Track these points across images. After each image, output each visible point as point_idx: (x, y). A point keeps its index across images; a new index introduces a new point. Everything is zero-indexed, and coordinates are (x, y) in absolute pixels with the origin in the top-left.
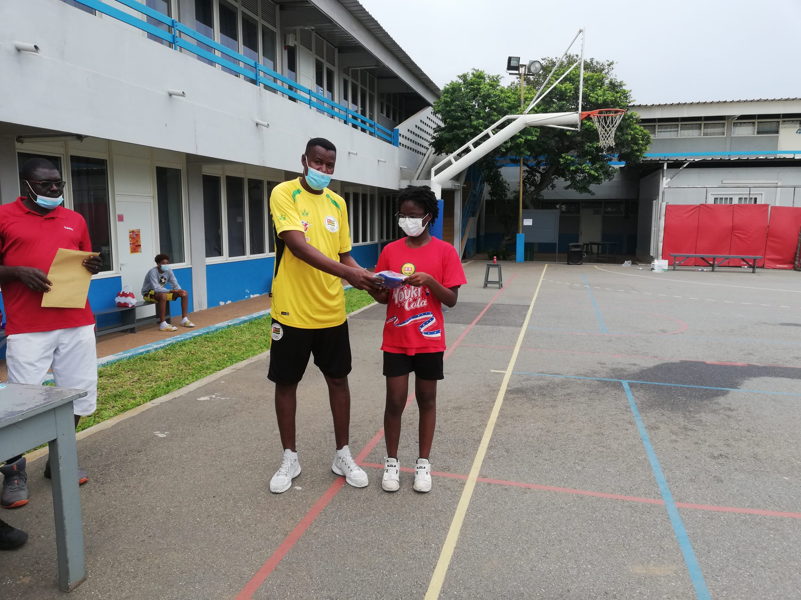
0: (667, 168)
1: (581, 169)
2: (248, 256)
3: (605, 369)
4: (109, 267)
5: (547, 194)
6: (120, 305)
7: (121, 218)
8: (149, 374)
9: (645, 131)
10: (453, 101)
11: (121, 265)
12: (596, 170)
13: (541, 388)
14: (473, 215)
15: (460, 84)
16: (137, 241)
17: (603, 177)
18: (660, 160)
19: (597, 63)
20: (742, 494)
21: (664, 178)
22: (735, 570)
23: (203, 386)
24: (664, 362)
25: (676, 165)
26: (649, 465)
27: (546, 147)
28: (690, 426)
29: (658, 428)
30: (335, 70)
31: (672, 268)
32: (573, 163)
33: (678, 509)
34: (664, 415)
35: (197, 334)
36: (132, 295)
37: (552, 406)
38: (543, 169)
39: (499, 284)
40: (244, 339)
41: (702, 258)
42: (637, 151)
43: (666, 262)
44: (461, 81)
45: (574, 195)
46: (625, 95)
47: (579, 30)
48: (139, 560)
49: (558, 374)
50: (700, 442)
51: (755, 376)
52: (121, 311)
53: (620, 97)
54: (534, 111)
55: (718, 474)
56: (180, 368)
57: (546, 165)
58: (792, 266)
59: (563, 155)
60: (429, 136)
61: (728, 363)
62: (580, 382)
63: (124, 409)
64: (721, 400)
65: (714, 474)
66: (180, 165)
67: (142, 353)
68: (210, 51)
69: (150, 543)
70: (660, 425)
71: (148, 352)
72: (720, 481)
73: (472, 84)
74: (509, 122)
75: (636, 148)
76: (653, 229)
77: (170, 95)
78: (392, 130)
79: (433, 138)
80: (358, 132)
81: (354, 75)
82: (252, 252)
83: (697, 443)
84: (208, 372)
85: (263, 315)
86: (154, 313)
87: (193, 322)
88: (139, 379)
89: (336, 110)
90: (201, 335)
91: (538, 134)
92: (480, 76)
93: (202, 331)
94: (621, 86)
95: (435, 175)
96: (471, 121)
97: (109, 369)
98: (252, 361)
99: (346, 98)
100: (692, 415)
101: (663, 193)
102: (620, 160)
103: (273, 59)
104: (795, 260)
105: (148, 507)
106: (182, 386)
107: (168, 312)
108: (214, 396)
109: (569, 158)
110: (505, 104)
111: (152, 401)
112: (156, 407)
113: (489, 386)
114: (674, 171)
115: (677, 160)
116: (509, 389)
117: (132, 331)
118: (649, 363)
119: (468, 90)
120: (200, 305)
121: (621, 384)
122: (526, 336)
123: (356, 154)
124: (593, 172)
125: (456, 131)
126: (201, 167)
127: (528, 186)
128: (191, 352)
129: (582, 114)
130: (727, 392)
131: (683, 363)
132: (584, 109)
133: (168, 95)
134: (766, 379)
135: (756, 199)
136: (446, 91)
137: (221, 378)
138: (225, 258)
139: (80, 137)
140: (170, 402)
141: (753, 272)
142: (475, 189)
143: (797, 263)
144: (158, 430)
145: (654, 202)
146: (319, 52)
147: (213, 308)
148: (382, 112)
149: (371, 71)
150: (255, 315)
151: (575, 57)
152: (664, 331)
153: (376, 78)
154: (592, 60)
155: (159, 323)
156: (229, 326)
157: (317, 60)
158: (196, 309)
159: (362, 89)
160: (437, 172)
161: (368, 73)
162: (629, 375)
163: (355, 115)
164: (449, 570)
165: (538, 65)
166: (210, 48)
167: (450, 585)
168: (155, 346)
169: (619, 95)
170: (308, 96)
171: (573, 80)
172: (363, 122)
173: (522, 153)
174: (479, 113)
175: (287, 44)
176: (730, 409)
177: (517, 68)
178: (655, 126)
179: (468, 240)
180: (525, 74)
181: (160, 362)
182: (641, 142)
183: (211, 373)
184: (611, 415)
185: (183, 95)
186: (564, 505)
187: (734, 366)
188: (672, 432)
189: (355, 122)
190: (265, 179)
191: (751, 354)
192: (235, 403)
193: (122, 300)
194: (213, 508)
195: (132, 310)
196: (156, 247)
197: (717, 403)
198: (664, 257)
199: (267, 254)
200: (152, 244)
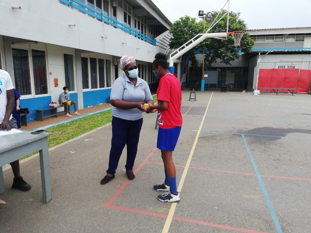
0: (260, 54)
1: (227, 55)
2: (99, 89)
3: (235, 130)
4: (46, 93)
5: (213, 65)
6: (51, 107)
7: (51, 74)
8: (65, 132)
9: (252, 40)
10: (177, 28)
11: (51, 91)
12: (233, 55)
13: (211, 136)
14: (185, 73)
15: (180, 21)
16: (57, 83)
17: (235, 58)
18: (257, 51)
19: (234, 13)
20: (284, 172)
21: (259, 59)
22: (281, 197)
23: (86, 136)
24: (257, 127)
25: (264, 53)
26: (251, 163)
27: (213, 46)
28: (267, 149)
29: (255, 150)
30: (131, 16)
31: (261, 93)
32: (224, 53)
33: (262, 177)
34: (257, 146)
35: (82, 117)
36: (55, 103)
37: (215, 143)
38: (212, 55)
39: (195, 99)
40: (99, 119)
41: (273, 90)
42: (249, 48)
43: (259, 91)
44: (180, 20)
45: (224, 65)
46: (244, 26)
49: (218, 132)
50: (270, 155)
51: (291, 132)
52: (52, 109)
53: (242, 27)
54: (209, 32)
56: (76, 130)
57: (213, 53)
58: (307, 93)
59: (220, 50)
61: (282, 128)
62: (226, 135)
63: (58, 144)
64: (278, 141)
65: (275, 166)
66: (73, 53)
67: (61, 124)
68: (84, 8)
69: (73, 188)
70: (255, 149)
71: (64, 124)
72: (277, 168)
73: (185, 21)
74: (199, 37)
75: (248, 46)
76: (254, 78)
77: (70, 26)
78: (154, 40)
79: (169, 42)
80: (140, 40)
81: (139, 18)
82: (100, 87)
83: (269, 155)
84: (87, 131)
85: (106, 111)
86: (64, 110)
87: (79, 113)
88: (61, 133)
89: (132, 31)
90: (83, 118)
91: (210, 41)
92: (188, 18)
93: (83, 116)
94: (243, 22)
95: (171, 57)
96: (184, 36)
98: (103, 127)
99: (135, 27)
100: (268, 146)
101: (258, 64)
102: (242, 52)
103: (108, 12)
104: (309, 90)
105: (71, 176)
106: (78, 136)
107: (69, 110)
108: (90, 139)
109: (222, 51)
110: (198, 29)
111: (68, 141)
112: (70, 143)
113: (192, 136)
114: (263, 56)
115: (264, 51)
116: (200, 137)
117: (56, 117)
118: (252, 128)
119: (183, 24)
120: (81, 107)
121: (241, 135)
122: (205, 118)
123: (140, 49)
124: (231, 56)
125: (178, 40)
126: (80, 54)
127: (206, 62)
128: (80, 124)
129: (228, 33)
130: (281, 138)
131: (264, 128)
132: (229, 31)
134: (295, 133)
135: (294, 67)
136: (175, 24)
137: (93, 133)
138: (90, 89)
139: (36, 42)
140: (74, 141)
141: (292, 95)
142: (185, 63)
143: (309, 91)
144: (71, 151)
145: (255, 68)
146: (125, 9)
147: (85, 108)
148: (149, 32)
149: (145, 16)
150: (103, 111)
151: (225, 11)
152: (257, 116)
153: (147, 19)
154: (232, 12)
155: (66, 114)
156: (93, 115)
157: (124, 12)
158: (79, 109)
159: (142, 23)
161: (144, 17)
162: (244, 132)
163: (139, 33)
165: (211, 14)
166: (84, 7)
168: (66, 122)
169: (242, 26)
170: (121, 26)
171: (224, 20)
172: (142, 36)
173: (204, 49)
174: (187, 33)
175: (113, 6)
176: (281, 144)
177: (202, 15)
178: (256, 38)
179: (183, 83)
180: (205, 18)
181: (69, 128)
182: (250, 44)
183: (88, 131)
184: (238, 146)
185: (75, 26)
186: (220, 176)
187: (284, 129)
188: (260, 152)
189: (139, 36)
190: (105, 59)
191: (290, 125)
192: (98, 142)
193: (52, 105)
194: (94, 176)
195: (56, 109)
196: (64, 85)
197: (277, 142)
198: (258, 89)
199: (106, 88)
200: (62, 83)
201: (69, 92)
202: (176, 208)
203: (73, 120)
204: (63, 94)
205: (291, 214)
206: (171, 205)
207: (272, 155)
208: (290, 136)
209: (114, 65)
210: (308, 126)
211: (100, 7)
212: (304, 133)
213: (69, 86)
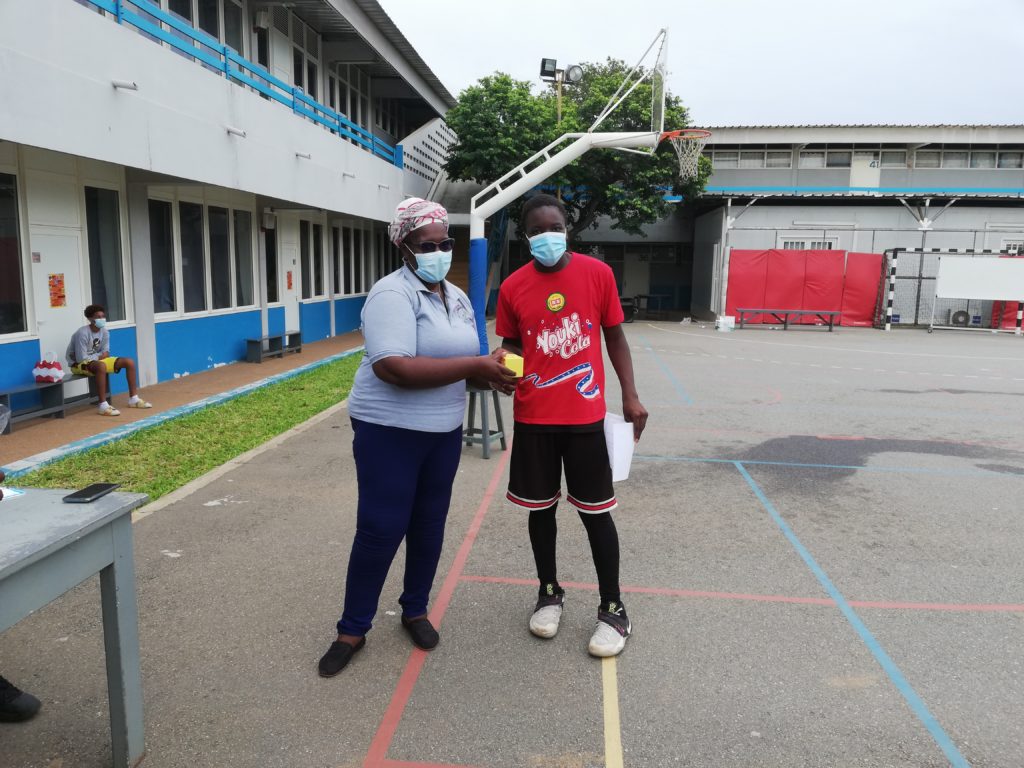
0: (732, 204)
1: (631, 205)
2: (210, 312)
3: (709, 449)
4: (20, 326)
5: (588, 234)
6: (40, 379)
7: (37, 257)
10: (474, 112)
11: (39, 323)
12: (650, 206)
14: (496, 260)
15: (481, 91)
16: (60, 290)
17: (657, 215)
18: (723, 195)
20: (916, 588)
21: (729, 218)
22: (940, 674)
23: (205, 487)
24: (771, 438)
25: (741, 201)
26: (802, 560)
28: (830, 512)
29: (795, 516)
30: (318, 63)
31: (739, 326)
32: (622, 196)
33: (854, 608)
35: (168, 417)
36: (57, 365)
37: (663, 495)
38: (583, 203)
40: (236, 422)
41: (773, 314)
42: (697, 183)
43: (731, 320)
44: (482, 87)
45: (622, 236)
46: (682, 114)
47: (660, 30)
48: (211, 722)
49: (657, 456)
50: (847, 530)
51: (877, 451)
52: (42, 389)
53: (676, 116)
54: (601, 129)
55: (880, 566)
56: (161, 464)
57: (586, 198)
58: (870, 323)
59: (610, 186)
60: (441, 156)
61: (843, 437)
62: (685, 465)
64: (851, 479)
65: (877, 567)
66: (116, 184)
67: (97, 446)
69: (218, 699)
70: (795, 512)
71: (106, 443)
72: (886, 574)
73: (496, 91)
74: (569, 141)
75: (695, 179)
76: (715, 279)
77: (115, 87)
79: (446, 159)
80: (348, 143)
81: (342, 71)
82: (216, 306)
83: (843, 532)
84: (204, 468)
85: (251, 391)
86: (86, 391)
87: (147, 400)
89: (320, 114)
90: (173, 419)
92: (505, 82)
93: (173, 413)
94: (676, 102)
95: (477, 206)
96: (498, 138)
97: (57, 468)
98: (260, 452)
99: (332, 104)
100: (826, 498)
101: (727, 235)
102: (674, 194)
103: (239, 47)
104: (874, 315)
105: (195, 652)
106: (175, 489)
108: (226, 500)
109: (617, 189)
110: (540, 119)
111: (141, 510)
112: (150, 517)
114: (739, 209)
115: (743, 196)
117: (59, 415)
118: (757, 440)
119: (493, 99)
120: (148, 378)
121: (734, 466)
123: (353, 177)
124: (645, 208)
125: (479, 151)
126: (146, 188)
128: (167, 441)
129: (662, 135)
130: (855, 471)
131: (792, 438)
132: (665, 129)
133: (111, 87)
134: (890, 454)
135: (830, 244)
136: (464, 99)
137: (227, 475)
138: (180, 314)
140: (165, 509)
141: (830, 330)
142: (497, 226)
143: (876, 319)
144: (165, 548)
145: (716, 246)
146: (298, 39)
147: (165, 382)
148: (377, 123)
149: (364, 68)
150: (239, 390)
151: (620, 64)
152: (757, 401)
153: (369, 79)
155: (97, 404)
156: (208, 406)
157: (295, 49)
159: (352, 91)
160: (479, 203)
161: (360, 70)
162: (738, 455)
163: (344, 122)
164: (620, 700)
165: (578, 72)
167: (628, 719)
168: (115, 435)
169: (675, 113)
170: (291, 98)
172: (354, 131)
174: (507, 129)
175: (257, 25)
176: (864, 490)
177: (552, 74)
178: (711, 153)
179: (492, 291)
180: (562, 82)
181: (129, 457)
182: (701, 172)
183: (208, 469)
184: (737, 503)
185: (134, 87)
186: (725, 613)
187: (852, 441)
188: (812, 520)
189: (344, 131)
190: (230, 206)
191: (863, 426)
192: (260, 508)
193: (43, 372)
194: (287, 647)
195: (59, 386)
196: (87, 300)
197: (847, 484)
198: (729, 313)
199: (234, 309)
200: (80, 294)
201: (107, 325)
202: (624, 747)
203: (139, 427)
204: (87, 332)
205: (996, 733)
206: (603, 738)
207: (852, 528)
208: (877, 465)
209: (263, 229)
210: (914, 429)
211: (214, 32)
212: (913, 451)
213: (103, 303)
